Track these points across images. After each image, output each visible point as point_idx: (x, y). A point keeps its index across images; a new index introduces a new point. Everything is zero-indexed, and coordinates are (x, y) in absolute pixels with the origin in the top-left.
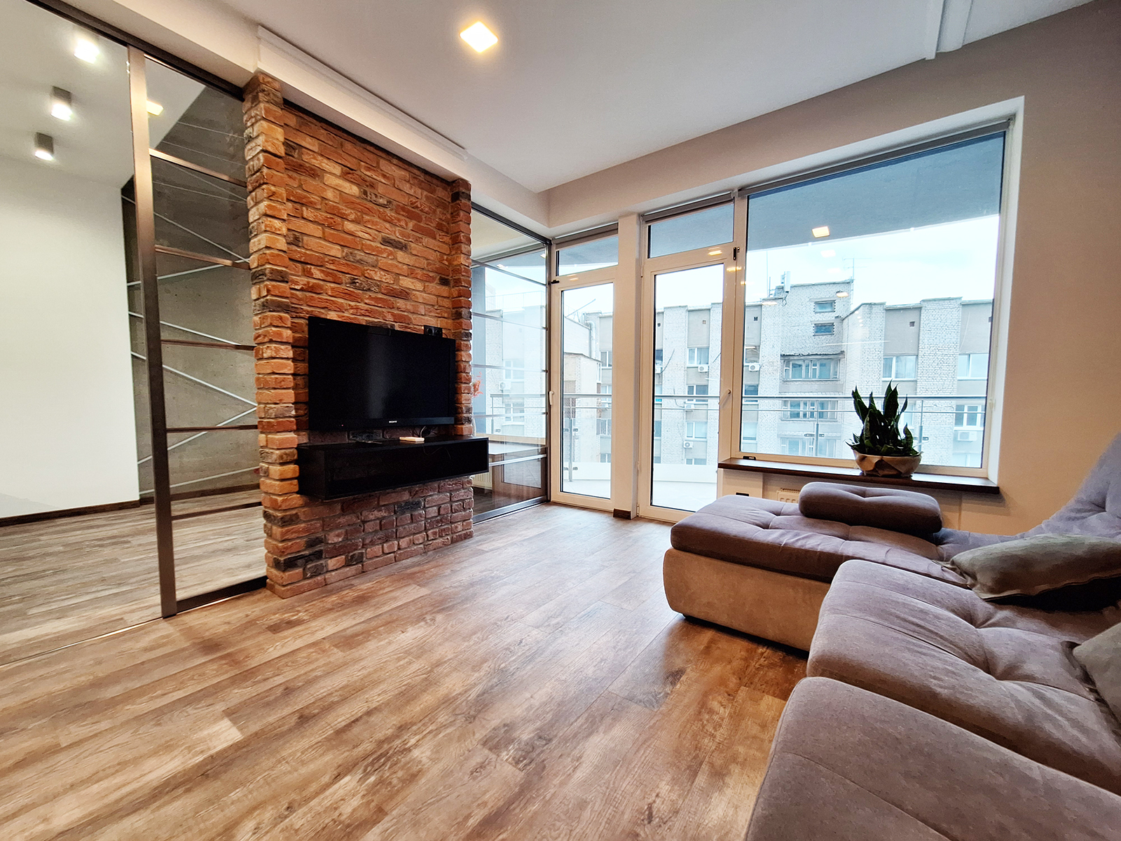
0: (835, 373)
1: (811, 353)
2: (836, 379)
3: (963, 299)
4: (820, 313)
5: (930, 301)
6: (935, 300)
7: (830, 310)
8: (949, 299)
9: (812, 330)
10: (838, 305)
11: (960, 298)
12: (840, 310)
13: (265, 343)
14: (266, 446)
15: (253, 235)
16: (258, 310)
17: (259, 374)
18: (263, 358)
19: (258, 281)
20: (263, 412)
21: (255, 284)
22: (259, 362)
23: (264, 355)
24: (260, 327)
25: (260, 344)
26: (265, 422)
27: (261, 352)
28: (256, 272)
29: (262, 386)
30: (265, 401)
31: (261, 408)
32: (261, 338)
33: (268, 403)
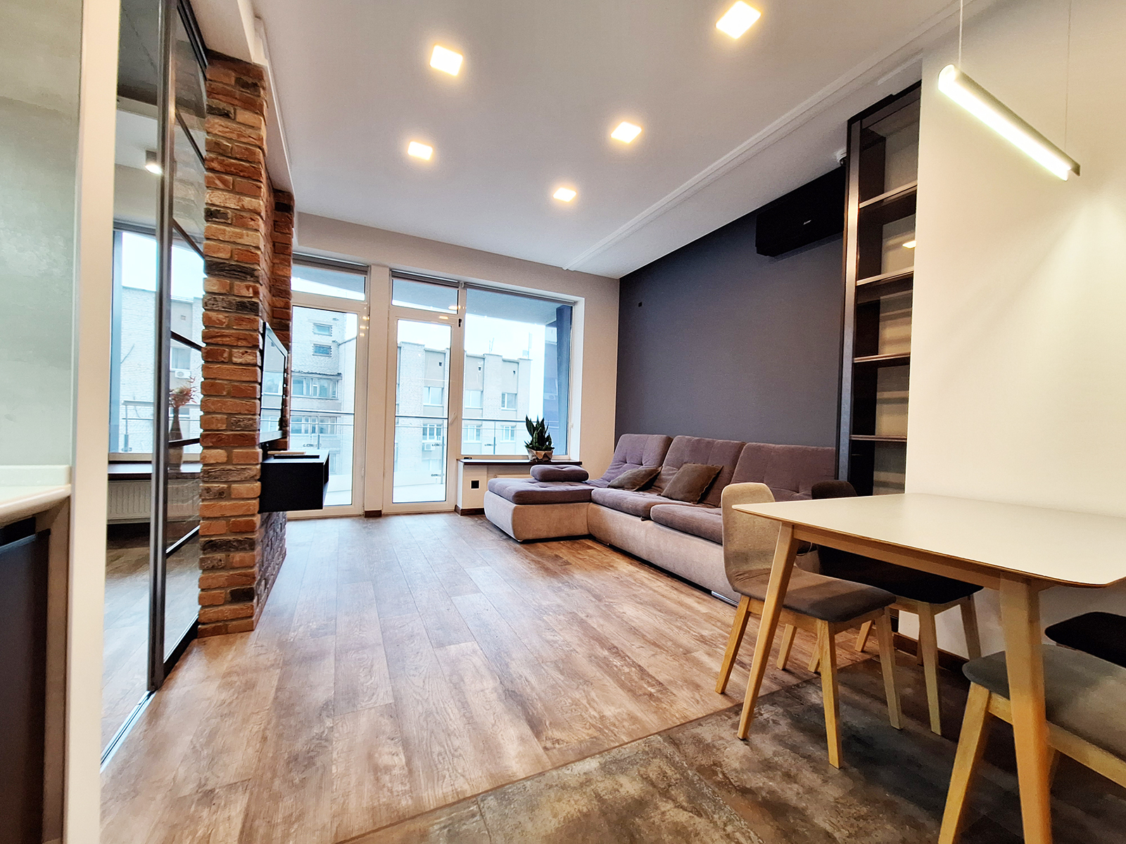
0: (334, 393)
1: (310, 372)
2: (334, 398)
3: (426, 347)
4: (319, 334)
5: (406, 343)
6: (409, 343)
7: (327, 333)
8: (418, 345)
9: (311, 350)
10: (334, 330)
11: (424, 346)
12: (336, 335)
13: (237, 347)
14: (227, 463)
15: (217, 220)
16: (223, 307)
17: (215, 379)
18: (230, 362)
19: (228, 275)
20: (223, 424)
21: (215, 275)
22: (219, 366)
23: (235, 360)
24: (228, 327)
25: (223, 345)
26: (227, 435)
27: (226, 355)
28: (222, 263)
29: (225, 393)
30: (229, 412)
31: (219, 419)
32: (228, 339)
33: (240, 414)
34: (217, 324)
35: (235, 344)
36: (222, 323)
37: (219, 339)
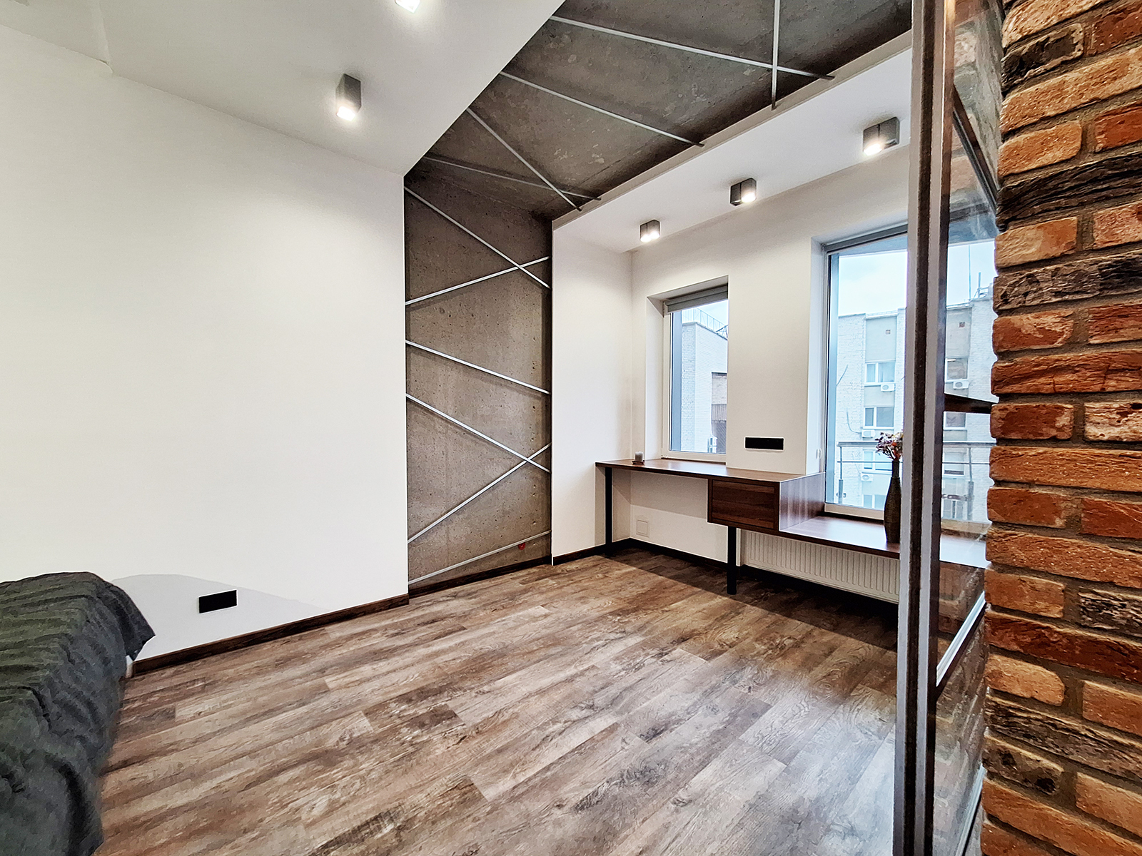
13: (1102, 394)
14: (1062, 708)
15: (1040, 69)
16: (1057, 294)
17: (1031, 484)
18: (1078, 437)
19: (1074, 202)
20: (1054, 603)
21: (1034, 216)
22: (1041, 450)
23: (1092, 431)
24: (1071, 344)
25: (1056, 394)
26: (1065, 635)
27: (1064, 420)
28: (1052, 178)
29: (1059, 523)
30: (1072, 573)
31: (1039, 587)
32: (1070, 377)
33: (1111, 585)
34: (1038, 341)
35: (1097, 388)
36: (1049, 335)
37: (1043, 380)
